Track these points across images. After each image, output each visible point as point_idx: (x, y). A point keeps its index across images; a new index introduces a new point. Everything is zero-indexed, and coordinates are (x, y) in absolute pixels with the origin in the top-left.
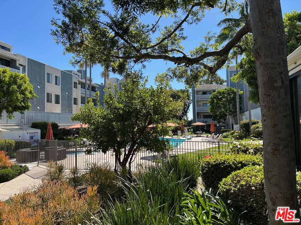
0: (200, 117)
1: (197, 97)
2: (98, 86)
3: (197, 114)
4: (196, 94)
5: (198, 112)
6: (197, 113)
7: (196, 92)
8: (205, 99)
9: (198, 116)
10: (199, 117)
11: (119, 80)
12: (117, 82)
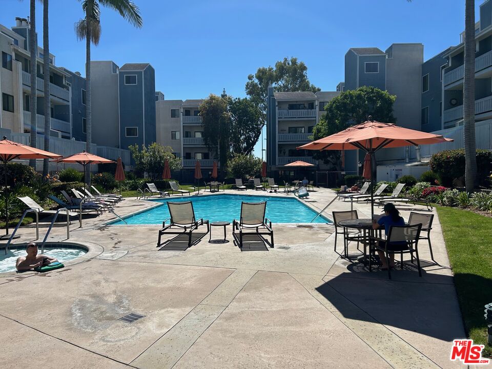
0: (284, 153)
1: (279, 114)
2: (68, 75)
3: (279, 148)
4: (277, 108)
5: (280, 143)
6: (279, 145)
7: (277, 104)
8: (295, 119)
9: (280, 151)
10: (282, 152)
11: (118, 67)
12: (115, 71)
